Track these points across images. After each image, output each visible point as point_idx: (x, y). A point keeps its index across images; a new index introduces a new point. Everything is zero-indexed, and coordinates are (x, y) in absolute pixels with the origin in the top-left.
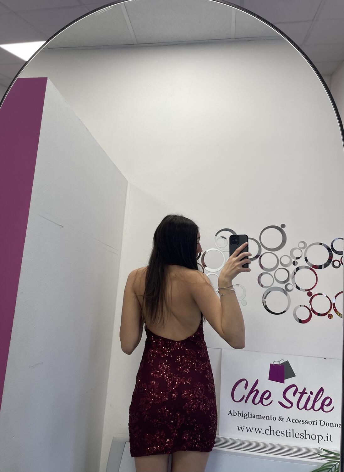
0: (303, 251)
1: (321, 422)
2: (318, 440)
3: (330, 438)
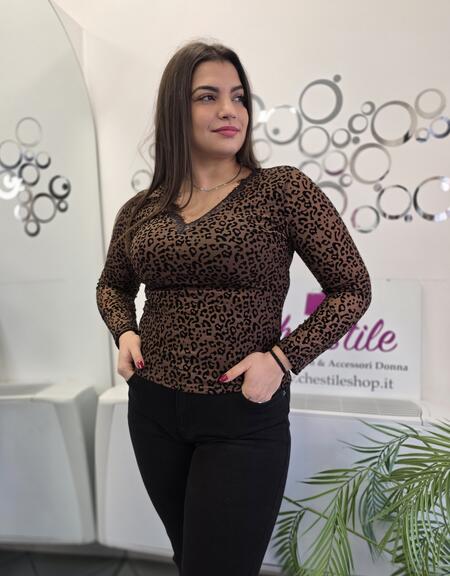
0: (370, 118)
1: (377, 364)
2: (373, 387)
3: (389, 384)
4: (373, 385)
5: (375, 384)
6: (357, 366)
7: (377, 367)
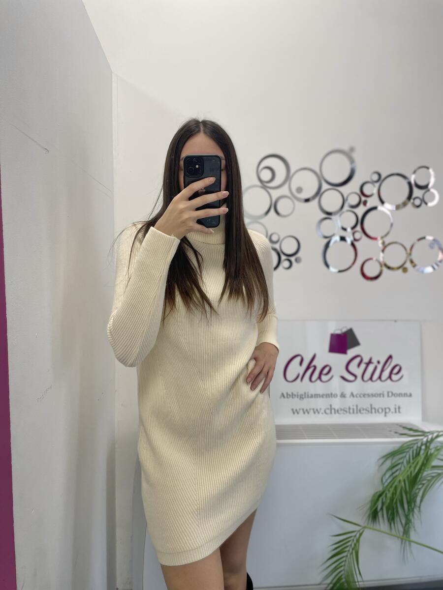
1: (388, 393)
2: (386, 413)
3: (398, 410)
4: (385, 411)
5: (387, 410)
6: (373, 395)
7: (388, 396)
